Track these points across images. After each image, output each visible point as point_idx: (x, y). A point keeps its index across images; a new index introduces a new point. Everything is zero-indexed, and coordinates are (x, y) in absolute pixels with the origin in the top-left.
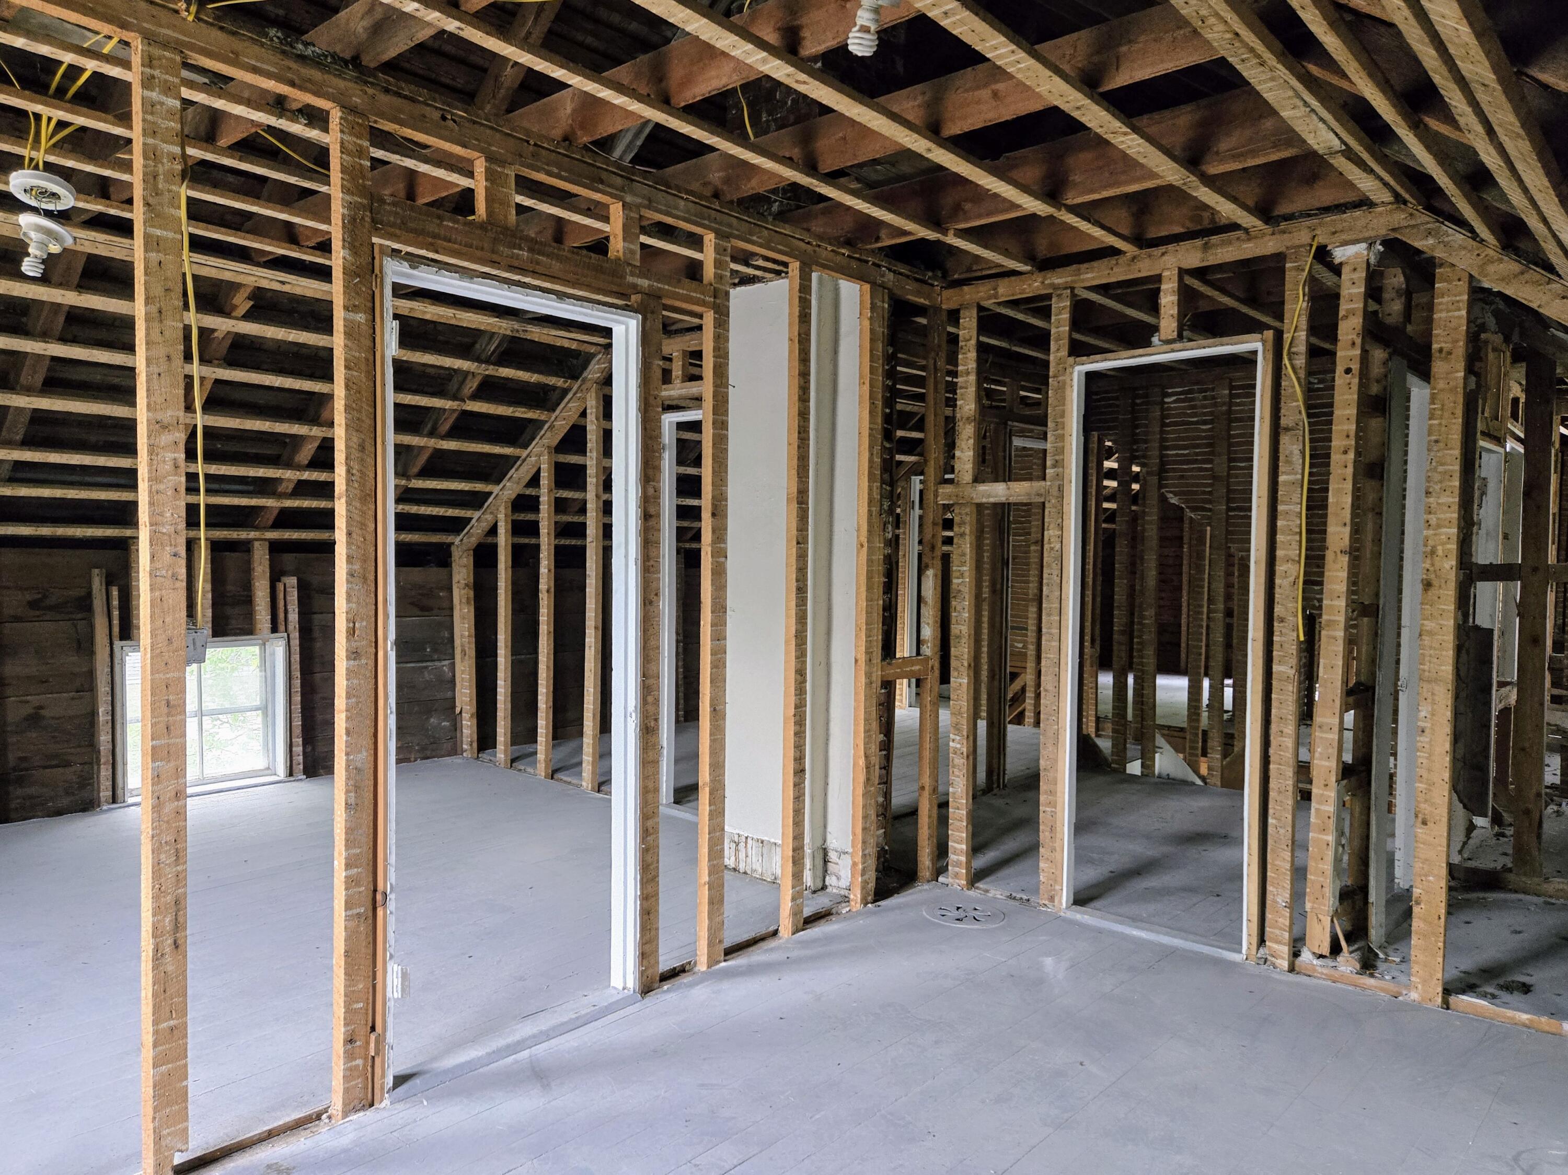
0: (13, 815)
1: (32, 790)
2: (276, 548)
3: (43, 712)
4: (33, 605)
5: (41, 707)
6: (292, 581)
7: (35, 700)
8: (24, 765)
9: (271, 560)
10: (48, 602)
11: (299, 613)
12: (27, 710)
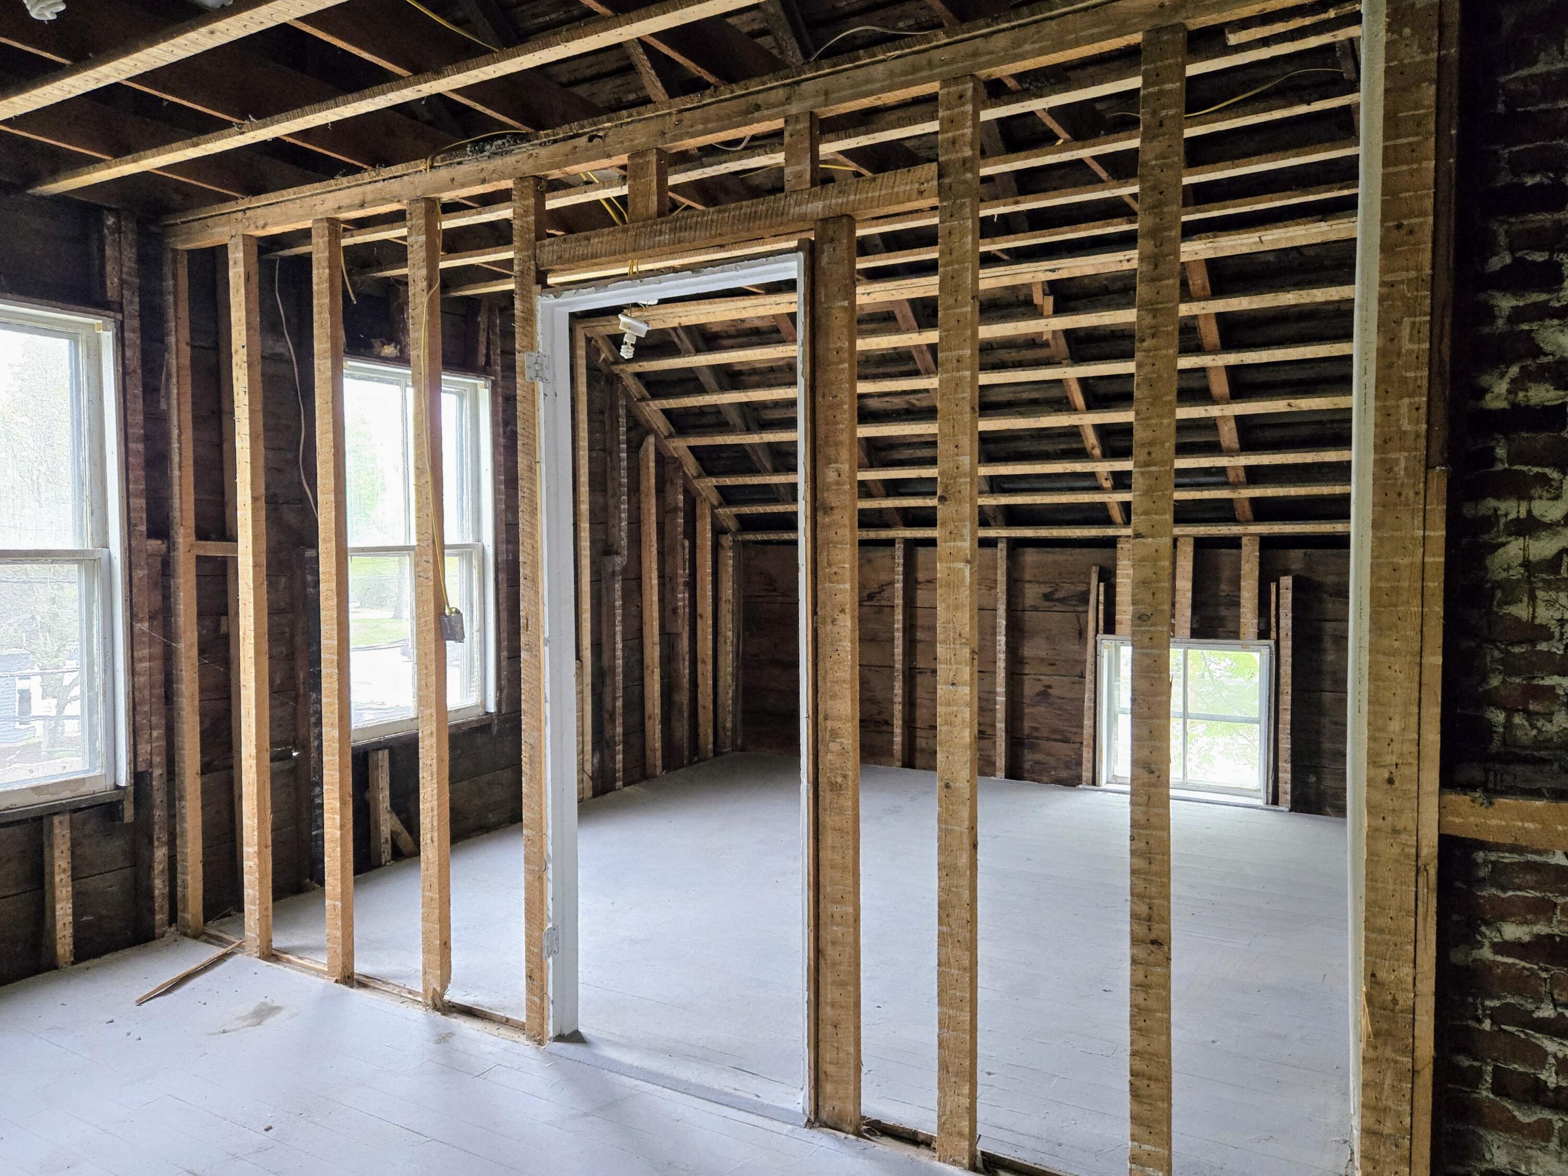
0: (1026, 775)
1: (1039, 757)
2: (1267, 543)
3: (1050, 691)
4: (1047, 597)
5: (1049, 687)
6: (1287, 581)
7: (1046, 680)
8: (1035, 734)
9: (1261, 557)
10: (1057, 596)
11: (1294, 618)
12: (1039, 688)
